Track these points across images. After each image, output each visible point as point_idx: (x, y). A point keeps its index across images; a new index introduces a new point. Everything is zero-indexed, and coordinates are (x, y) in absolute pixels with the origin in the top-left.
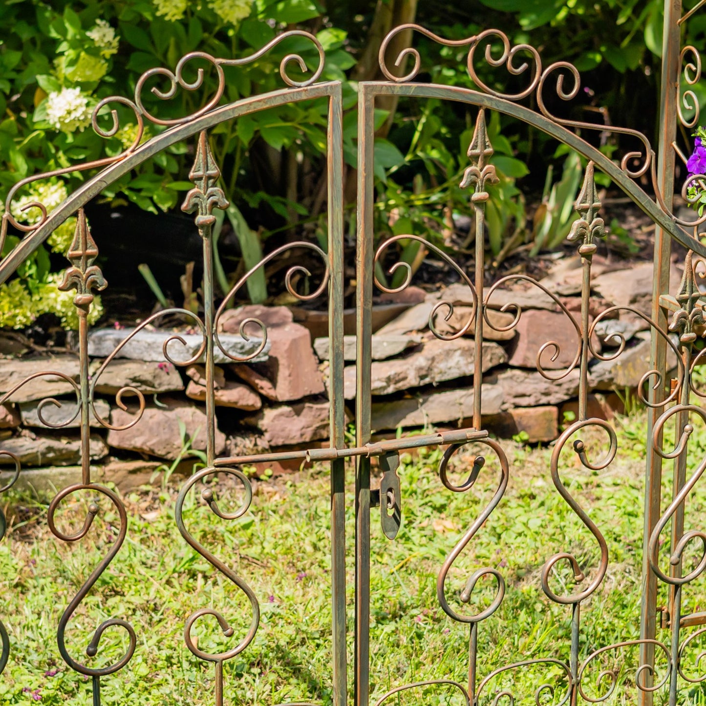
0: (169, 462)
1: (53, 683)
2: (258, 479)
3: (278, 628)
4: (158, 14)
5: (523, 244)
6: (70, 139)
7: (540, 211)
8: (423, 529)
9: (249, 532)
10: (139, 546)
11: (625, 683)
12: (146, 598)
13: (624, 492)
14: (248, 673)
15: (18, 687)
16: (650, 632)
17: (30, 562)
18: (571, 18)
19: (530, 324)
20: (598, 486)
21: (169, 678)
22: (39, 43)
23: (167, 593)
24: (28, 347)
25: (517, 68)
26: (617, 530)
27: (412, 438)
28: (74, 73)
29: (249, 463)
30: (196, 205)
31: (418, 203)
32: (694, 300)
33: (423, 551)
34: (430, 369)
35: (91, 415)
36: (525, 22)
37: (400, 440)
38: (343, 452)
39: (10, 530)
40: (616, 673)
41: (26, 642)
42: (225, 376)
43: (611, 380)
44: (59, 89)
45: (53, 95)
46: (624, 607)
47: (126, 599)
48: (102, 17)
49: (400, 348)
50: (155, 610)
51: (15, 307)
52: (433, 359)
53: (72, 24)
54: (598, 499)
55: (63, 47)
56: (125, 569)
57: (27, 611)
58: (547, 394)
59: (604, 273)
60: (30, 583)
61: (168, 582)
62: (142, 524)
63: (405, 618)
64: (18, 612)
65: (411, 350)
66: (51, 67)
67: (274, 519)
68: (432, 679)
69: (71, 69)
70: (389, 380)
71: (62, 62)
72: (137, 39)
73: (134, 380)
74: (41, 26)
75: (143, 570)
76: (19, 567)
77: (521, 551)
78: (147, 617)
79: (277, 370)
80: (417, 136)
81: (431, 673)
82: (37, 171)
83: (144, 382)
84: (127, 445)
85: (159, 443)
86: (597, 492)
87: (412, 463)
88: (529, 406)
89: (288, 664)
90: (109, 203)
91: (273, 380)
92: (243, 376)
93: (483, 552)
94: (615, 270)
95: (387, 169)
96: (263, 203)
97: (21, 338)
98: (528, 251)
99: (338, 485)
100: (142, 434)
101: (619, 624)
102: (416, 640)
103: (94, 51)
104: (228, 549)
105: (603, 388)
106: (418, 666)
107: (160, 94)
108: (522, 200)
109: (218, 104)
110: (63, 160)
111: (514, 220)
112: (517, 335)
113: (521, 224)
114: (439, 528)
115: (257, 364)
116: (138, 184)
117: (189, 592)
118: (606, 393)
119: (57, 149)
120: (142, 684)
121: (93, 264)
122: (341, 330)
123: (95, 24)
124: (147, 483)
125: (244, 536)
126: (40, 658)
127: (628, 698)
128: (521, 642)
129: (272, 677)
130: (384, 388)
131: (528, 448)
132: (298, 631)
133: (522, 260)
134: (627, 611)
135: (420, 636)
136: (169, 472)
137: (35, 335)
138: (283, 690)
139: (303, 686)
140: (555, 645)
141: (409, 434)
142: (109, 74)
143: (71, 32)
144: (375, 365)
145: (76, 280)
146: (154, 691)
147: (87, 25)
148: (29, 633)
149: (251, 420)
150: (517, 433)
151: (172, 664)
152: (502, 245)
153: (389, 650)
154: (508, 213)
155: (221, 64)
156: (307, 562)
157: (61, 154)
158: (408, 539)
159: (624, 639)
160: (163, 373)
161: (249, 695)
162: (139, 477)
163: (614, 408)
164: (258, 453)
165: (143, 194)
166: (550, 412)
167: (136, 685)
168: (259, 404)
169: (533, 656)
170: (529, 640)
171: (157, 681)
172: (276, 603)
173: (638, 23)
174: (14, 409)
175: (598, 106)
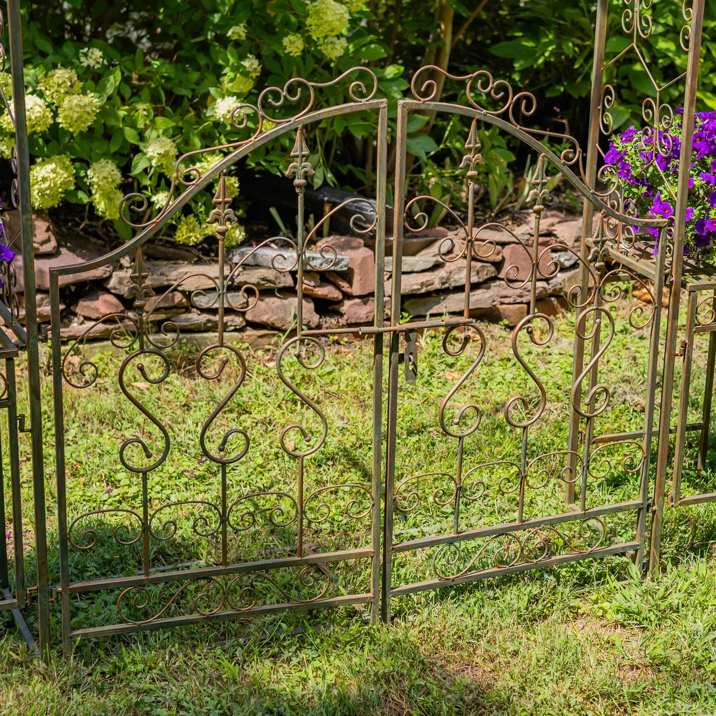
0: (284, 331)
1: (203, 468)
2: (339, 344)
3: (346, 437)
4: (286, 52)
5: (511, 202)
6: (229, 128)
7: (522, 182)
8: (440, 378)
9: (331, 376)
10: (262, 383)
11: (559, 477)
12: (264, 415)
13: (565, 359)
14: (326, 464)
15: (181, 469)
16: (574, 447)
17: (194, 391)
18: (546, 63)
19: (512, 252)
20: (550, 354)
21: (276, 466)
22: (211, 67)
23: (278, 413)
24: (198, 257)
25: (497, 94)
26: (560, 382)
27: (436, 321)
28: (233, 87)
29: (334, 334)
30: (294, 173)
31: (447, 175)
32: (604, 242)
33: (438, 392)
34: (448, 278)
35: (225, 301)
36: (517, 65)
37: (429, 322)
38: (381, 329)
39: (182, 370)
40: (554, 471)
41: (188, 441)
42: (320, 279)
43: (561, 289)
44: (223, 97)
45: (219, 100)
46: (561, 430)
47: (252, 416)
48: (251, 53)
49: (431, 265)
50: (270, 423)
51: (190, 232)
52: (451, 273)
53: (232, 56)
54: (549, 362)
55: (226, 70)
56: (253, 397)
57: (190, 422)
58: (521, 296)
59: (559, 222)
60: (193, 404)
61: (279, 406)
62: (265, 369)
63: (425, 433)
64: (184, 422)
65: (437, 266)
66: (218, 83)
67: (347, 369)
68: (439, 471)
69: (230, 85)
70: (422, 284)
71: (225, 79)
72: (272, 66)
73: (263, 279)
74: (213, 57)
75: (264, 398)
76: (186, 394)
77: (499, 394)
78: (265, 427)
79: (353, 276)
80: (447, 133)
81: (438, 467)
82: (207, 147)
83: (269, 281)
84: (257, 320)
85: (277, 319)
86: (549, 358)
87: (435, 337)
88: (509, 304)
89: (350, 460)
90: (253, 168)
91: (350, 283)
92: (331, 279)
93: (476, 393)
94: (566, 221)
95: (427, 153)
96: (350, 172)
97: (195, 251)
98: (513, 207)
99: (378, 350)
100: (267, 313)
101: (557, 440)
102: (431, 447)
103: (246, 74)
104: (318, 387)
105: (556, 294)
106: (431, 463)
107: (274, 103)
108: (511, 175)
109: (310, 111)
110: (223, 140)
111: (506, 187)
112: (504, 258)
113: (511, 190)
114: (450, 378)
115: (340, 272)
116: (269, 158)
117: (292, 413)
118: (558, 297)
119: (220, 134)
120: (259, 469)
121: (229, 207)
122: (383, 254)
123: (247, 57)
124: (270, 344)
125: (328, 379)
126: (196, 451)
127: (560, 486)
128: (496, 450)
129: (340, 467)
130: (419, 289)
131: (508, 330)
132: (358, 439)
133: (510, 212)
134: (563, 432)
135: (433, 444)
136: (283, 338)
137: (203, 249)
138: (346, 475)
139: (359, 473)
140: (517, 452)
141: (434, 318)
142: (254, 88)
143: (232, 60)
144: (404, 277)
145: (218, 217)
146: (266, 474)
147: (242, 57)
148: (190, 436)
149: (336, 307)
150: (502, 320)
151: (278, 458)
152: (498, 203)
153: (414, 452)
154: (501, 183)
155: (313, 86)
156: (366, 396)
157: (222, 137)
158: (430, 384)
159: (560, 450)
160: (281, 276)
161: (325, 478)
162: (265, 340)
163: (562, 307)
164: (339, 327)
165: (273, 164)
166: (522, 308)
167: (255, 470)
168: (341, 297)
169: (503, 459)
170: (500, 449)
171: (268, 467)
172: (345, 421)
173: (587, 68)
174: (188, 295)
175: (562, 118)
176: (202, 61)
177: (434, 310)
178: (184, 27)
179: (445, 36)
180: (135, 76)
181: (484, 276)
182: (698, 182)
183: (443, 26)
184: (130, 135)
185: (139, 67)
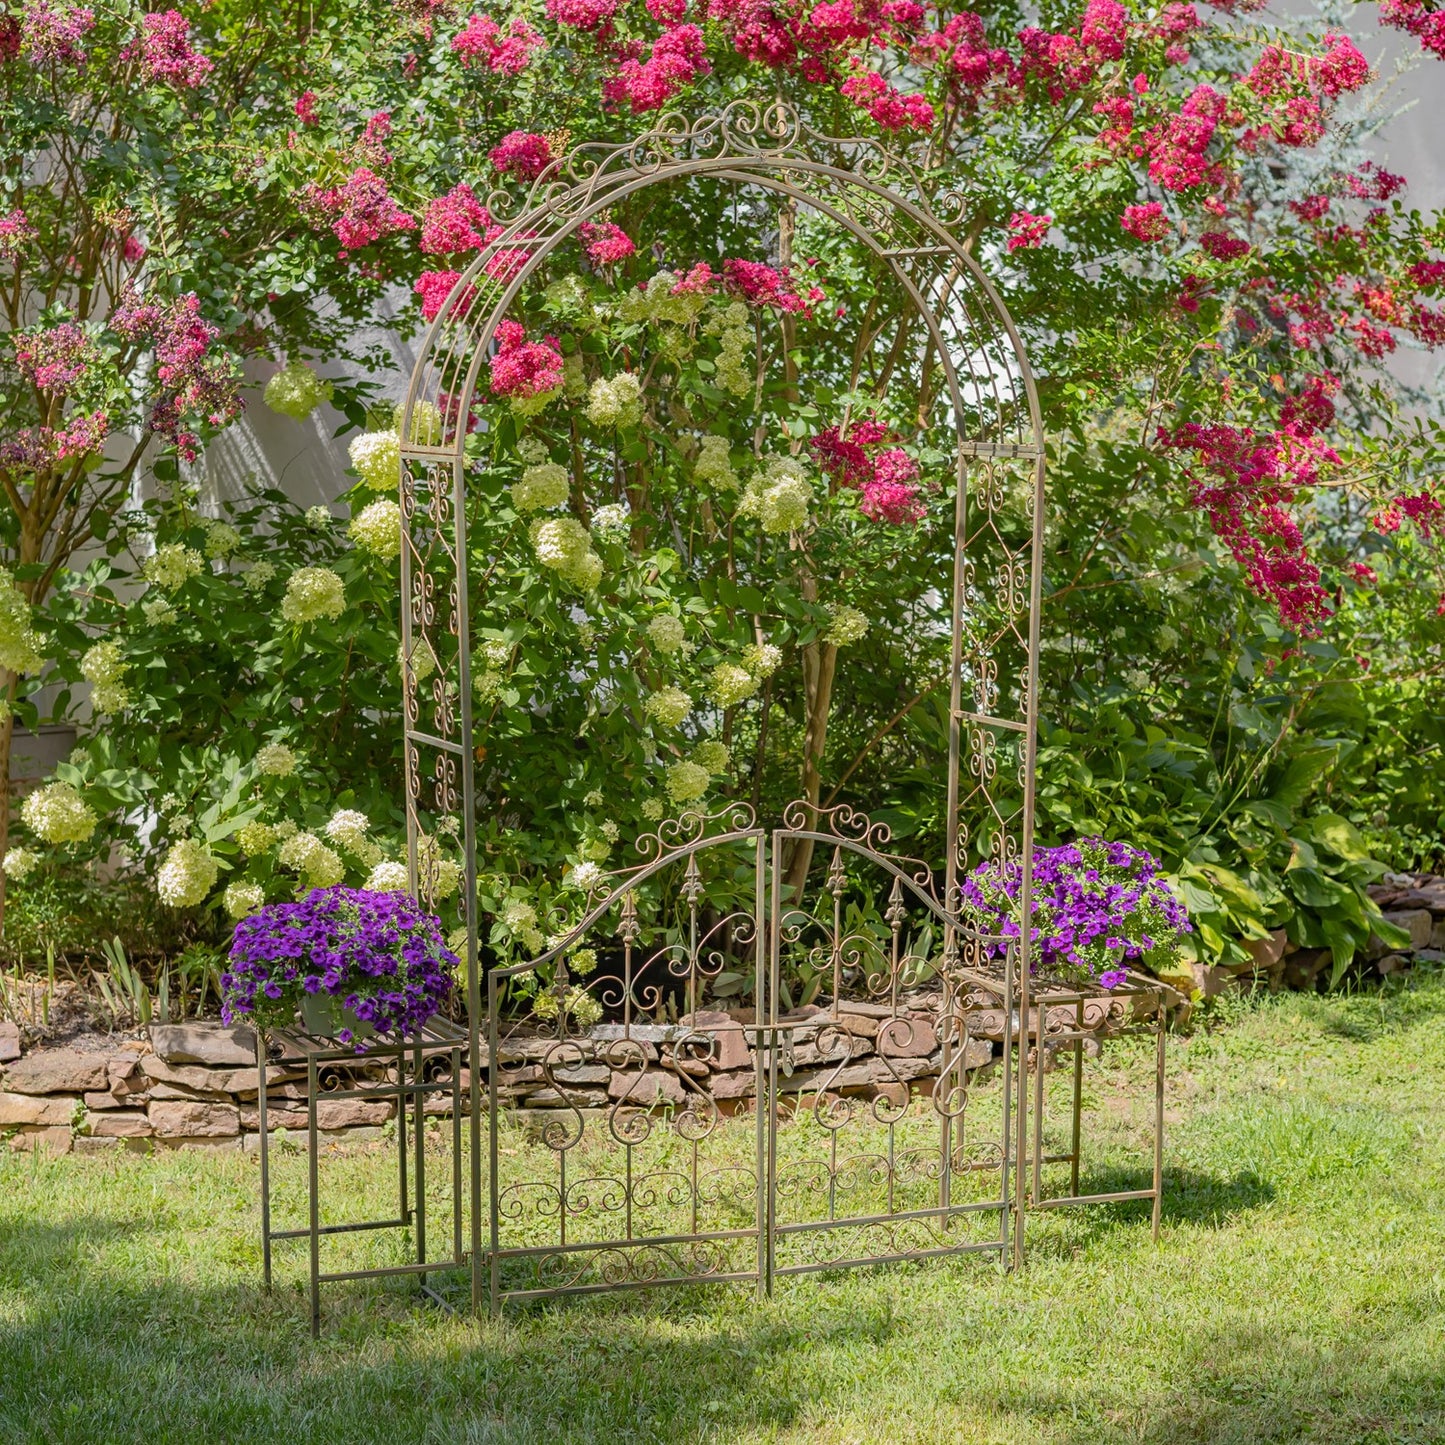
0: (648, 1107)
4: (645, 816)
6: (585, 895)
19: (888, 1027)
22: (565, 835)
25: (857, 824)
28: (590, 853)
30: (688, 891)
34: (821, 1053)
38: (763, 1027)
44: (580, 863)
45: (576, 867)
48: (609, 818)
53: (589, 822)
55: (582, 837)
58: (900, 1074)
69: (588, 851)
71: (582, 846)
73: (627, 1052)
74: (567, 824)
79: (720, 1049)
83: (634, 1054)
84: (621, 1095)
85: (642, 1094)
88: (888, 1082)
91: (717, 1055)
103: (603, 840)
109: (700, 839)
112: (880, 1033)
119: (576, 904)
121: (634, 921)
123: (604, 822)
124: (633, 1121)
136: (648, 1114)
141: (806, 1094)
142: (612, 855)
143: (588, 827)
147: (599, 822)
149: (703, 1082)
150: (878, 1099)
160: (645, 1049)
162: (629, 1117)
166: (903, 1086)
168: (708, 1071)
174: (550, 1069)
176: (556, 829)
177: (808, 1086)
178: (537, 795)
180: (488, 846)
181: (858, 1052)
182: (1043, 906)
184: (487, 904)
185: (494, 836)
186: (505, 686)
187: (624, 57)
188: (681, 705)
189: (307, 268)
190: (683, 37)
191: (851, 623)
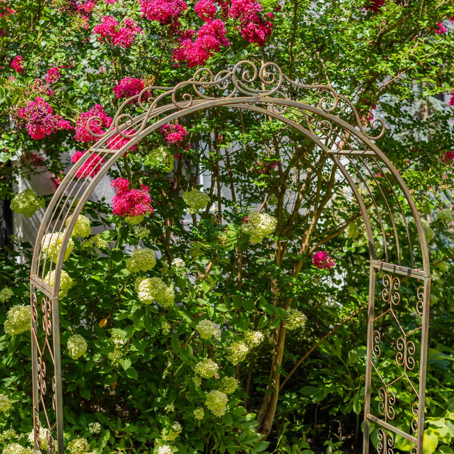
4: (195, 418)
18: (329, 395)
22: (156, 425)
44: (162, 445)
45: (160, 448)
48: (177, 421)
53: (167, 420)
69: (166, 436)
71: (163, 433)
74: (157, 419)
103: (174, 432)
123: (175, 423)
175: (337, 420)
176: (152, 421)
178: (143, 404)
179: (276, 386)
180: (117, 432)
183: (275, 382)
185: (120, 427)
186: (124, 358)
187: (183, 38)
188: (214, 369)
189: (17, 149)
190: (214, 26)
191: (298, 319)
